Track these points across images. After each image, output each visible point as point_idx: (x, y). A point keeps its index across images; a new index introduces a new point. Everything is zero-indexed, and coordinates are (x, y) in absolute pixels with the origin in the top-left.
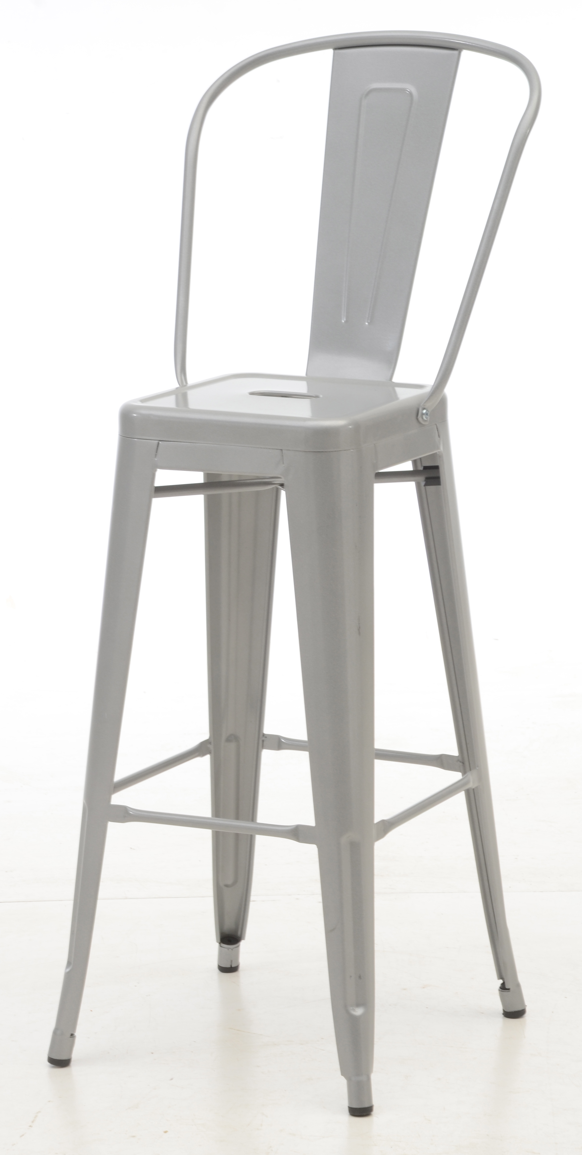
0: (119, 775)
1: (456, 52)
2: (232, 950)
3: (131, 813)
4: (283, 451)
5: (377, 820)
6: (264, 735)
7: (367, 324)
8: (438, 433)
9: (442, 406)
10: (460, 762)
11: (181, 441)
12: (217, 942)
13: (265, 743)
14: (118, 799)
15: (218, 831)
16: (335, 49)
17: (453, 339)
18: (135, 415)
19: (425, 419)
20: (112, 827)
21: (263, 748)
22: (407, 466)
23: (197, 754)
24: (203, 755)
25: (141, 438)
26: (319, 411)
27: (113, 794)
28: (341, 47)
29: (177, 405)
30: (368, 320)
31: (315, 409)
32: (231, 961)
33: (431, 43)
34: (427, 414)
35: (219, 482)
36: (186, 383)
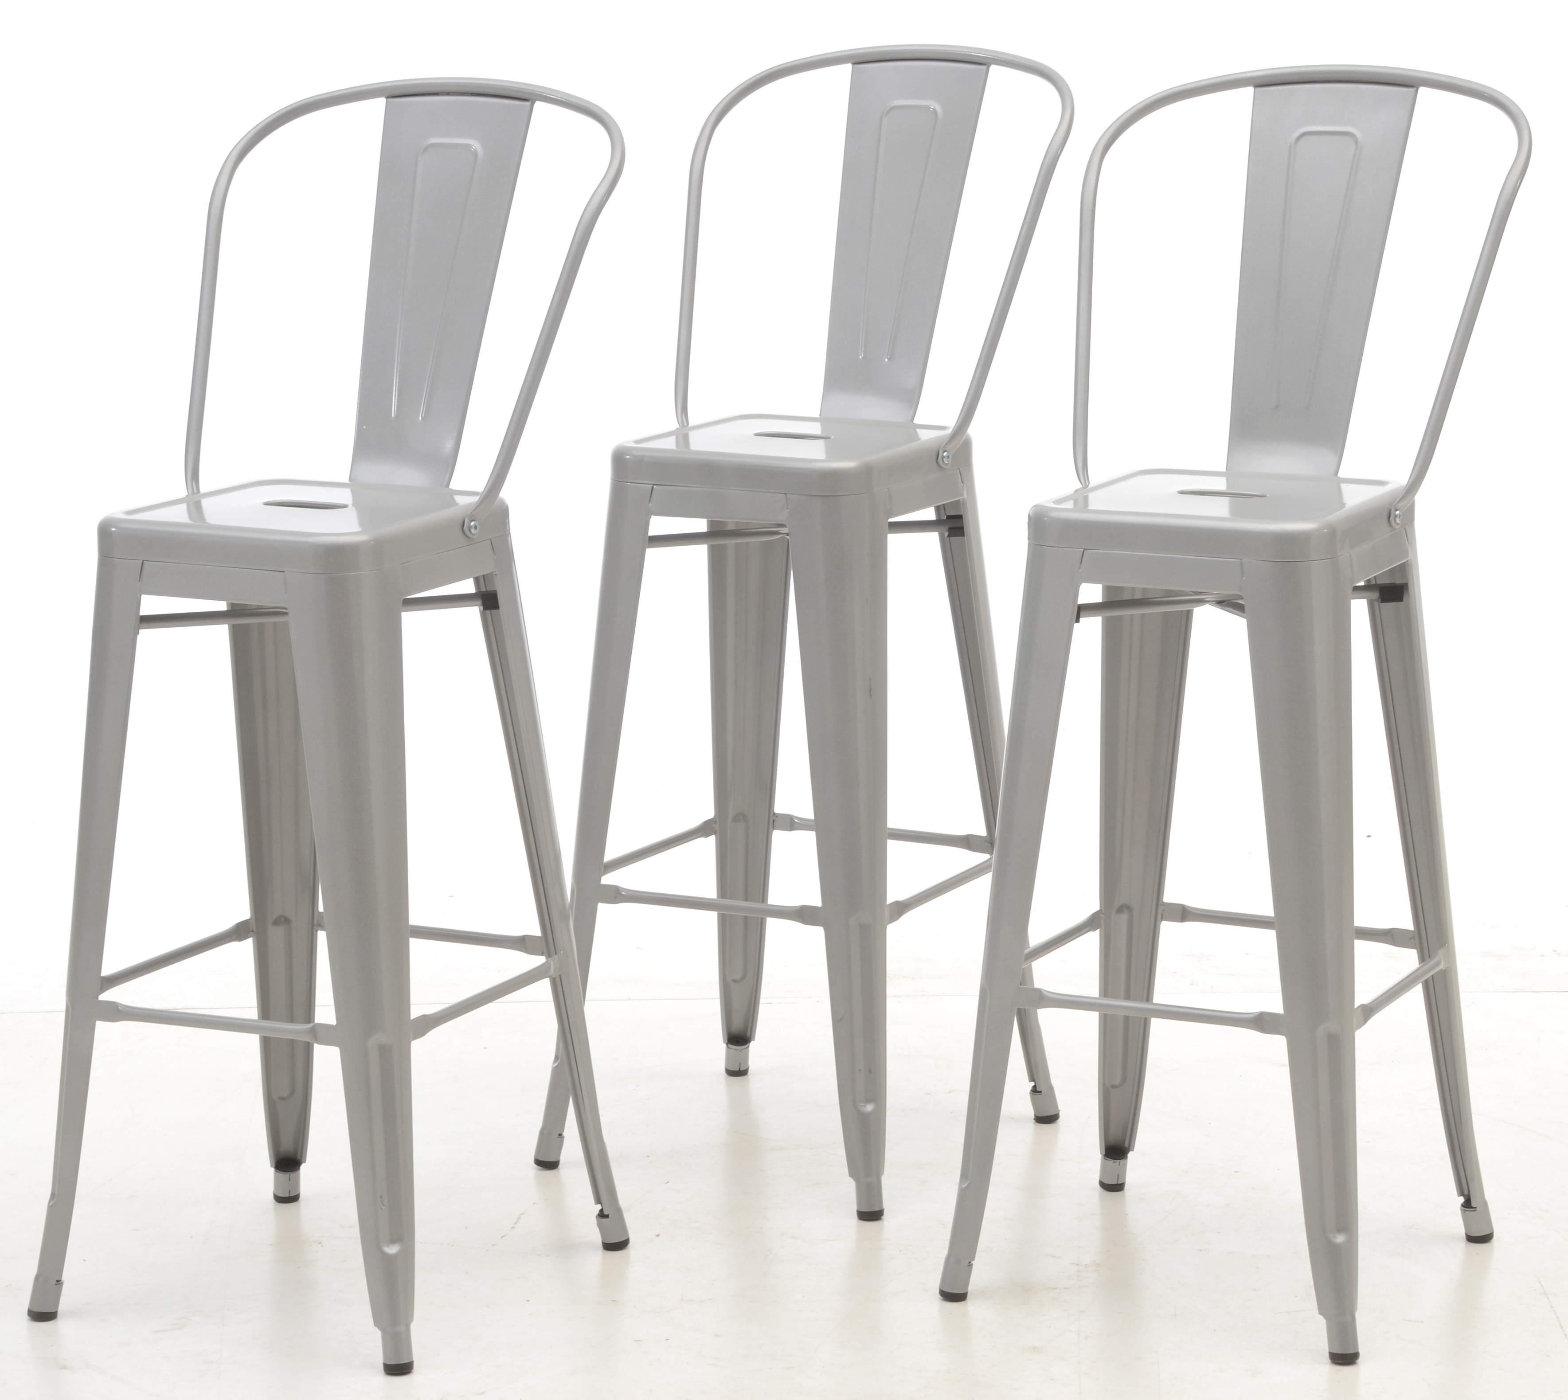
0: (610, 854)
1: (984, 67)
2: (741, 1051)
3: (623, 893)
4: (788, 495)
5: (889, 900)
6: (774, 814)
7: (886, 360)
8: (961, 478)
9: (966, 447)
10: (989, 843)
11: (677, 485)
12: (724, 1042)
13: (775, 822)
16: (854, 64)
17: (977, 375)
18: (628, 457)
19: (946, 462)
20: (603, 909)
21: (774, 828)
22: (929, 514)
23: (700, 834)
24: (707, 835)
25: (635, 482)
26: (832, 453)
27: (605, 873)
28: (861, 62)
29: (677, 446)
30: (888, 356)
31: (828, 451)
32: (740, 1064)
33: (957, 58)
34: (948, 457)
35: (725, 530)
36: (688, 423)
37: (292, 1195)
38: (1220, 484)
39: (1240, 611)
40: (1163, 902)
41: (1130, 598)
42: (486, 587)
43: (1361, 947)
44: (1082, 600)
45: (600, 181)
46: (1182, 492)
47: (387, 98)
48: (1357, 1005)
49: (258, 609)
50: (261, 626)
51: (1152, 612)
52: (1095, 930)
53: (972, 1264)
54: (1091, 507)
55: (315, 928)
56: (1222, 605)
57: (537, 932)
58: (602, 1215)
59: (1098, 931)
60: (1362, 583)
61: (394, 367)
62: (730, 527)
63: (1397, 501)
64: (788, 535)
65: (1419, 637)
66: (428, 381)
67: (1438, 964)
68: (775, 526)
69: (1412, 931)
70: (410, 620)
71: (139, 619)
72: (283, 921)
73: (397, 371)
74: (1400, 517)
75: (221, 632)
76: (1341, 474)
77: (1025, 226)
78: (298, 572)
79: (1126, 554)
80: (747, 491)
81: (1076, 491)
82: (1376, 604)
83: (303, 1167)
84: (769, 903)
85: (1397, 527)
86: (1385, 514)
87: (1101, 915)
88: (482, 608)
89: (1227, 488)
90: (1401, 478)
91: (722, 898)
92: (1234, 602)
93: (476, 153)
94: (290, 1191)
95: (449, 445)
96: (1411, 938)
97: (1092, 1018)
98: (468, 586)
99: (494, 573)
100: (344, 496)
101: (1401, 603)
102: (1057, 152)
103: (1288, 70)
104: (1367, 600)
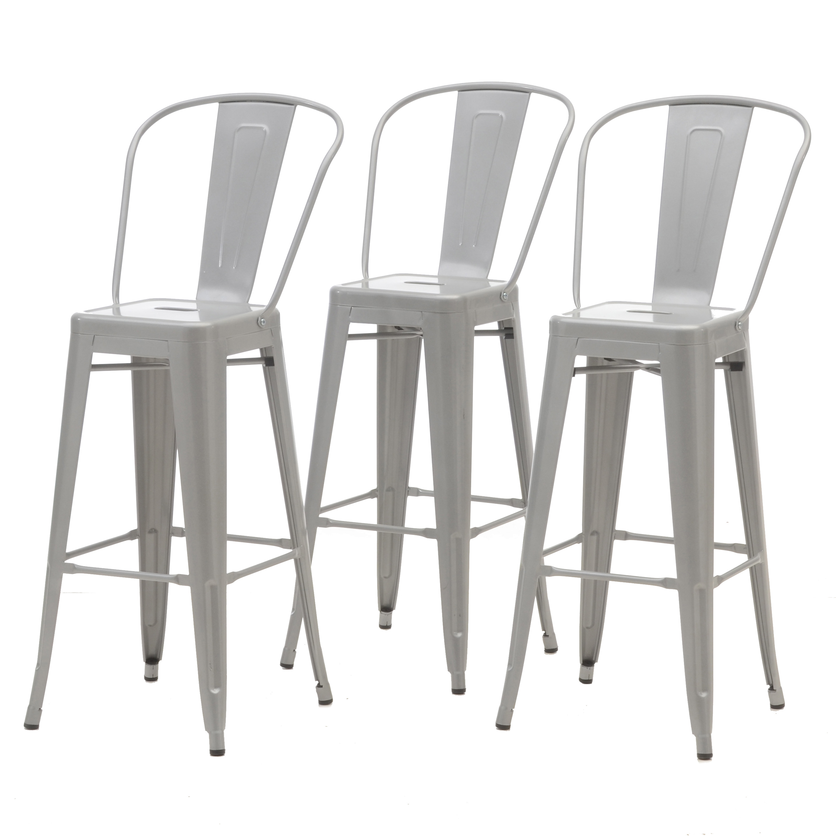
0: (323, 504)
1: (528, 94)
2: (388, 615)
3: (331, 522)
4: (423, 312)
5: (472, 527)
6: (409, 487)
7: (474, 246)
8: (513, 307)
9: (515, 292)
10: (523, 503)
11: (364, 307)
12: (379, 610)
13: (409, 493)
14: (322, 515)
15: (381, 532)
16: (459, 91)
17: (522, 253)
18: (338, 292)
19: (505, 298)
20: (319, 529)
21: (408, 495)
22: (494, 326)
23: (369, 496)
24: (373, 497)
25: (342, 305)
26: (444, 291)
27: (321, 513)
28: (462, 90)
29: (363, 287)
30: (474, 244)
31: (442, 290)
32: (387, 622)
33: (513, 89)
35: (386, 332)
36: (368, 277)
37: (154, 677)
38: (649, 308)
39: (658, 373)
40: (615, 530)
42: (266, 354)
44: (576, 365)
45: (331, 146)
46: (629, 311)
47: (220, 103)
48: (714, 575)
51: (612, 372)
52: (579, 543)
53: (513, 711)
54: (581, 317)
55: (170, 535)
56: (649, 370)
57: (288, 537)
58: (319, 686)
59: (581, 544)
60: (721, 361)
61: (221, 241)
63: (740, 317)
64: (422, 336)
65: (750, 389)
66: (238, 249)
67: (757, 560)
69: (745, 545)
71: (91, 366)
72: (154, 531)
73: (222, 243)
74: (741, 326)
76: (711, 305)
77: (549, 176)
78: (175, 341)
79: (599, 342)
80: (400, 309)
81: (574, 310)
82: (729, 372)
83: (160, 662)
85: (740, 331)
86: (734, 324)
87: (583, 536)
88: (265, 365)
89: (652, 310)
90: (741, 307)
93: (265, 132)
94: (153, 675)
95: (249, 282)
96: (744, 548)
97: (578, 581)
98: (256, 353)
99: (271, 347)
100: (194, 306)
101: (741, 372)
102: (566, 138)
103: (687, 97)
104: (724, 370)
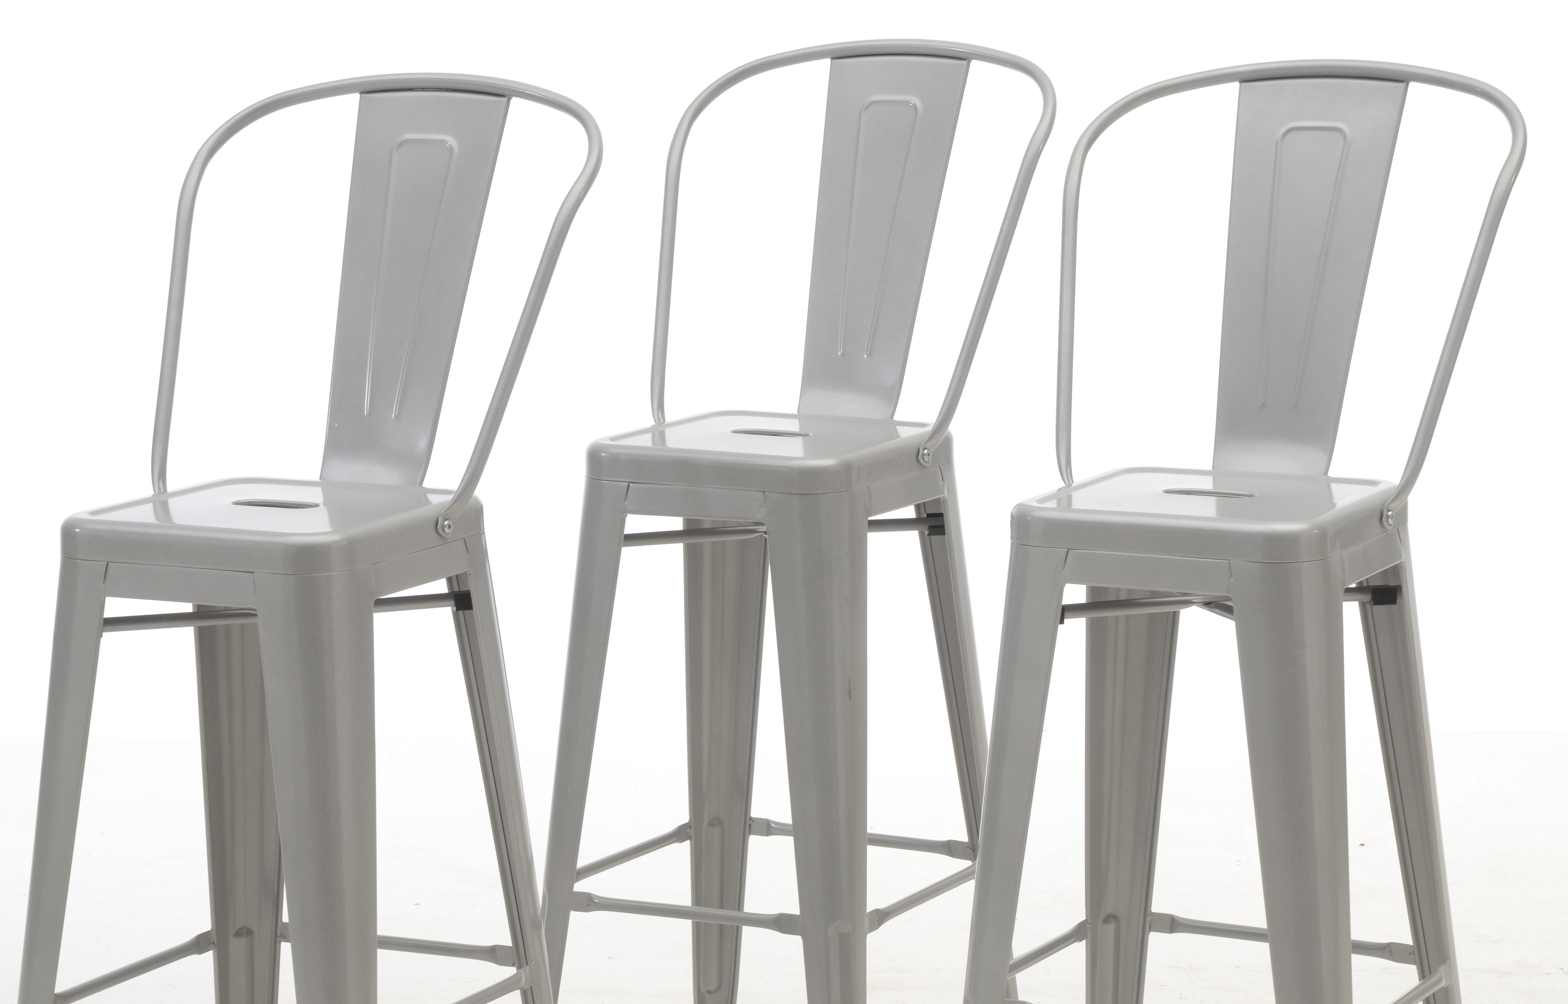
0: (583, 861)
1: (965, 62)
3: (596, 901)
4: (766, 494)
5: (870, 908)
6: (751, 818)
7: (866, 356)
8: (942, 476)
9: (946, 447)
10: (970, 849)
11: (654, 482)
13: (752, 828)
14: (581, 886)
15: (700, 922)
16: (833, 59)
17: (958, 372)
18: (604, 454)
19: (927, 460)
20: (575, 917)
21: (750, 834)
22: (909, 512)
23: (675, 839)
24: (682, 840)
25: (610, 480)
26: (810, 450)
27: (578, 880)
28: (839, 57)
29: (654, 443)
30: (867, 352)
31: (807, 448)
33: (937, 52)
34: (929, 455)
35: (701, 529)
36: (664, 420)
38: (1207, 484)
39: (1228, 613)
40: (1151, 912)
41: (1115, 599)
42: (459, 587)
43: (1358, 961)
44: (1067, 600)
45: (577, 178)
46: (1168, 492)
47: (361, 93)
49: (226, 610)
50: (228, 627)
51: (1138, 613)
52: (1081, 941)
54: (1075, 506)
55: (278, 939)
56: (1210, 607)
57: (507, 941)
59: (1084, 942)
60: (1354, 586)
61: (367, 364)
62: (707, 525)
63: (1390, 501)
64: (766, 534)
65: (1413, 640)
66: (402, 379)
67: (1439, 981)
68: (753, 524)
69: (1411, 947)
70: (382, 621)
71: (102, 622)
72: (245, 932)
73: (370, 368)
74: (1392, 518)
75: (186, 635)
76: (1331, 473)
77: (1007, 222)
78: (268, 573)
79: (1111, 554)
80: (724, 489)
81: (1060, 490)
82: (1368, 606)
84: (745, 910)
85: (1390, 528)
86: (1378, 514)
87: (1087, 925)
88: (455, 608)
89: (1214, 487)
90: (1394, 477)
91: (696, 906)
92: (1223, 604)
93: (451, 149)
95: (422, 443)
96: (1410, 954)
98: (440, 586)
99: (468, 573)
100: (315, 495)
101: (1394, 605)
102: (1039, 148)
103: (1275, 65)
104: (1359, 603)
